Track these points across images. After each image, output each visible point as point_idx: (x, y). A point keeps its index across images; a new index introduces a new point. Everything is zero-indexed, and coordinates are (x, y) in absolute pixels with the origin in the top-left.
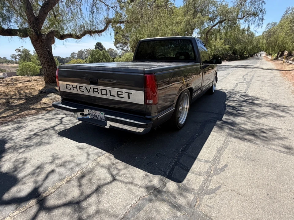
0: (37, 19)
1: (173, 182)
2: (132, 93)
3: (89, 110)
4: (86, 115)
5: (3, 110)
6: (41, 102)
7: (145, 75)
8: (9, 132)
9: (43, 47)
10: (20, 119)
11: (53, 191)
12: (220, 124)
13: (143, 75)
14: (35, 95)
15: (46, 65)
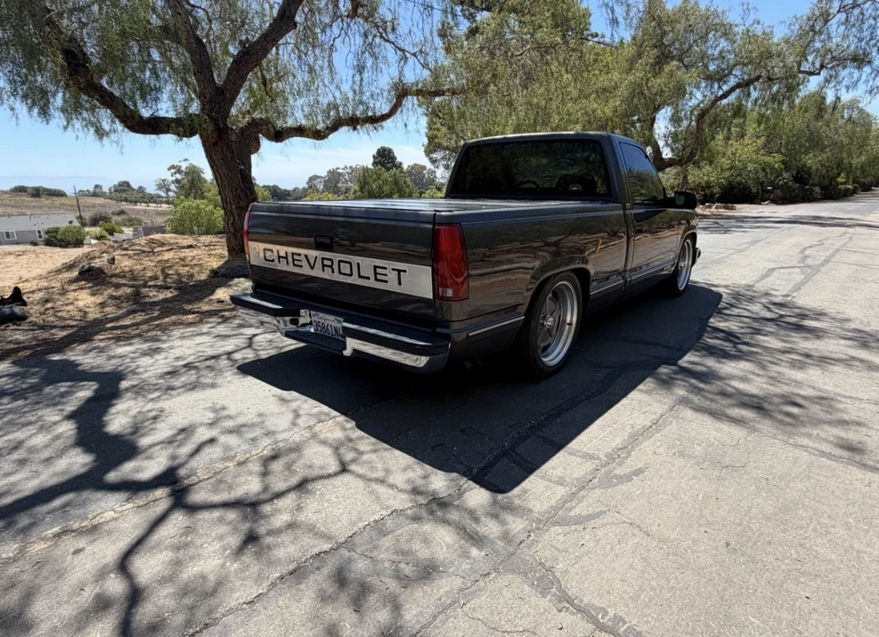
0: (220, 91)
1: (483, 490)
2: (405, 271)
3: (312, 313)
4: (304, 325)
5: (124, 310)
6: (212, 297)
7: (436, 227)
8: (132, 358)
9: (229, 160)
10: (159, 333)
11: (205, 477)
12: (666, 374)
13: (430, 226)
14: (200, 281)
15: (234, 207)
